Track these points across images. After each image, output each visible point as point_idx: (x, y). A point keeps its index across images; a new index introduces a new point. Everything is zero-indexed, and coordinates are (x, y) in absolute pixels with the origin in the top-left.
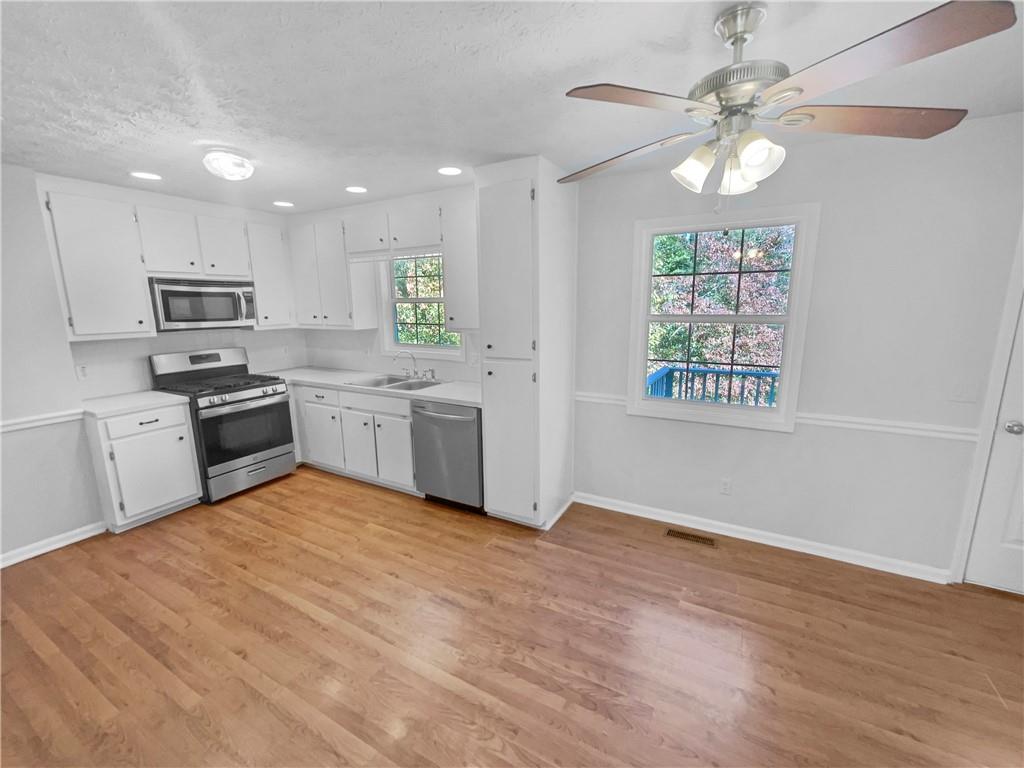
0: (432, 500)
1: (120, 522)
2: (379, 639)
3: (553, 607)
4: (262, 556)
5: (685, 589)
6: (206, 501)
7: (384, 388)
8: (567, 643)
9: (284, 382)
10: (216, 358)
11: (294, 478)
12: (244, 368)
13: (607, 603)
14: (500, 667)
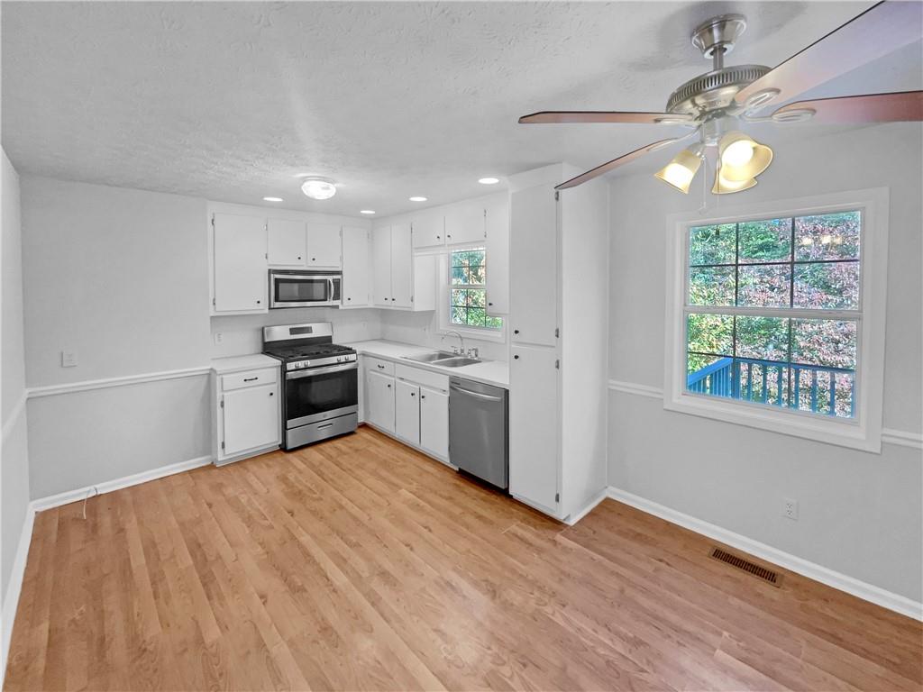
0: (464, 475)
1: (221, 457)
2: (377, 613)
3: (558, 620)
4: (308, 506)
5: (726, 634)
6: (284, 448)
7: (431, 365)
8: (564, 669)
9: (354, 352)
10: (308, 330)
11: (354, 436)
12: (329, 339)
13: (622, 629)
14: (485, 679)
